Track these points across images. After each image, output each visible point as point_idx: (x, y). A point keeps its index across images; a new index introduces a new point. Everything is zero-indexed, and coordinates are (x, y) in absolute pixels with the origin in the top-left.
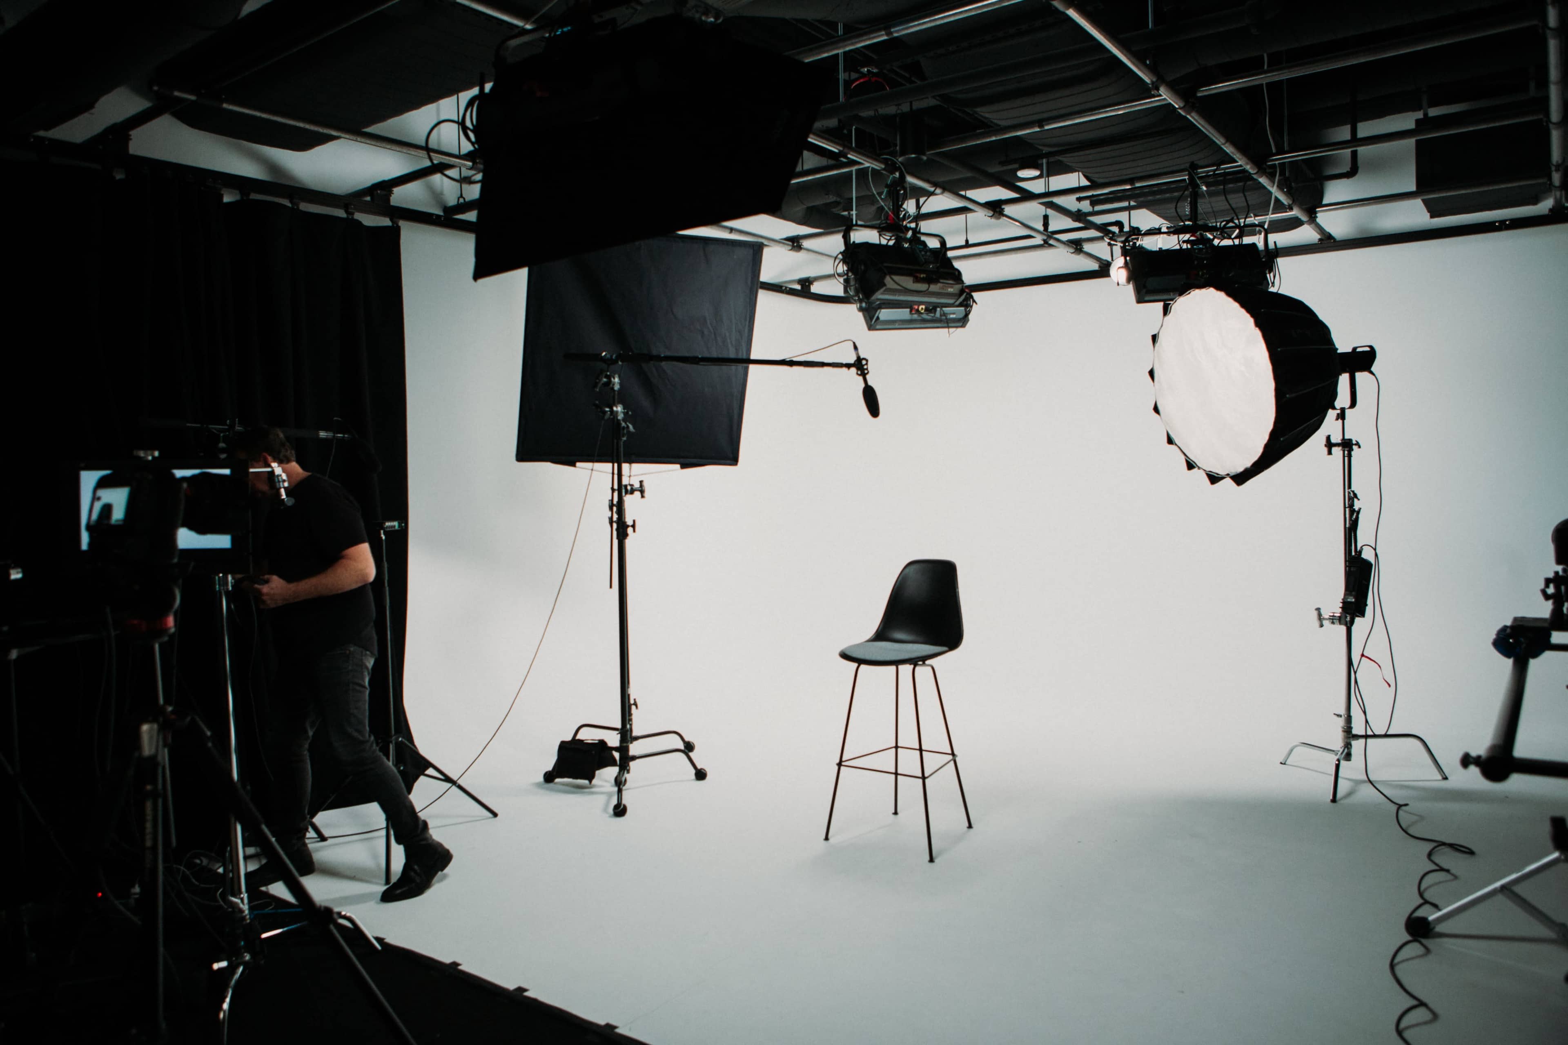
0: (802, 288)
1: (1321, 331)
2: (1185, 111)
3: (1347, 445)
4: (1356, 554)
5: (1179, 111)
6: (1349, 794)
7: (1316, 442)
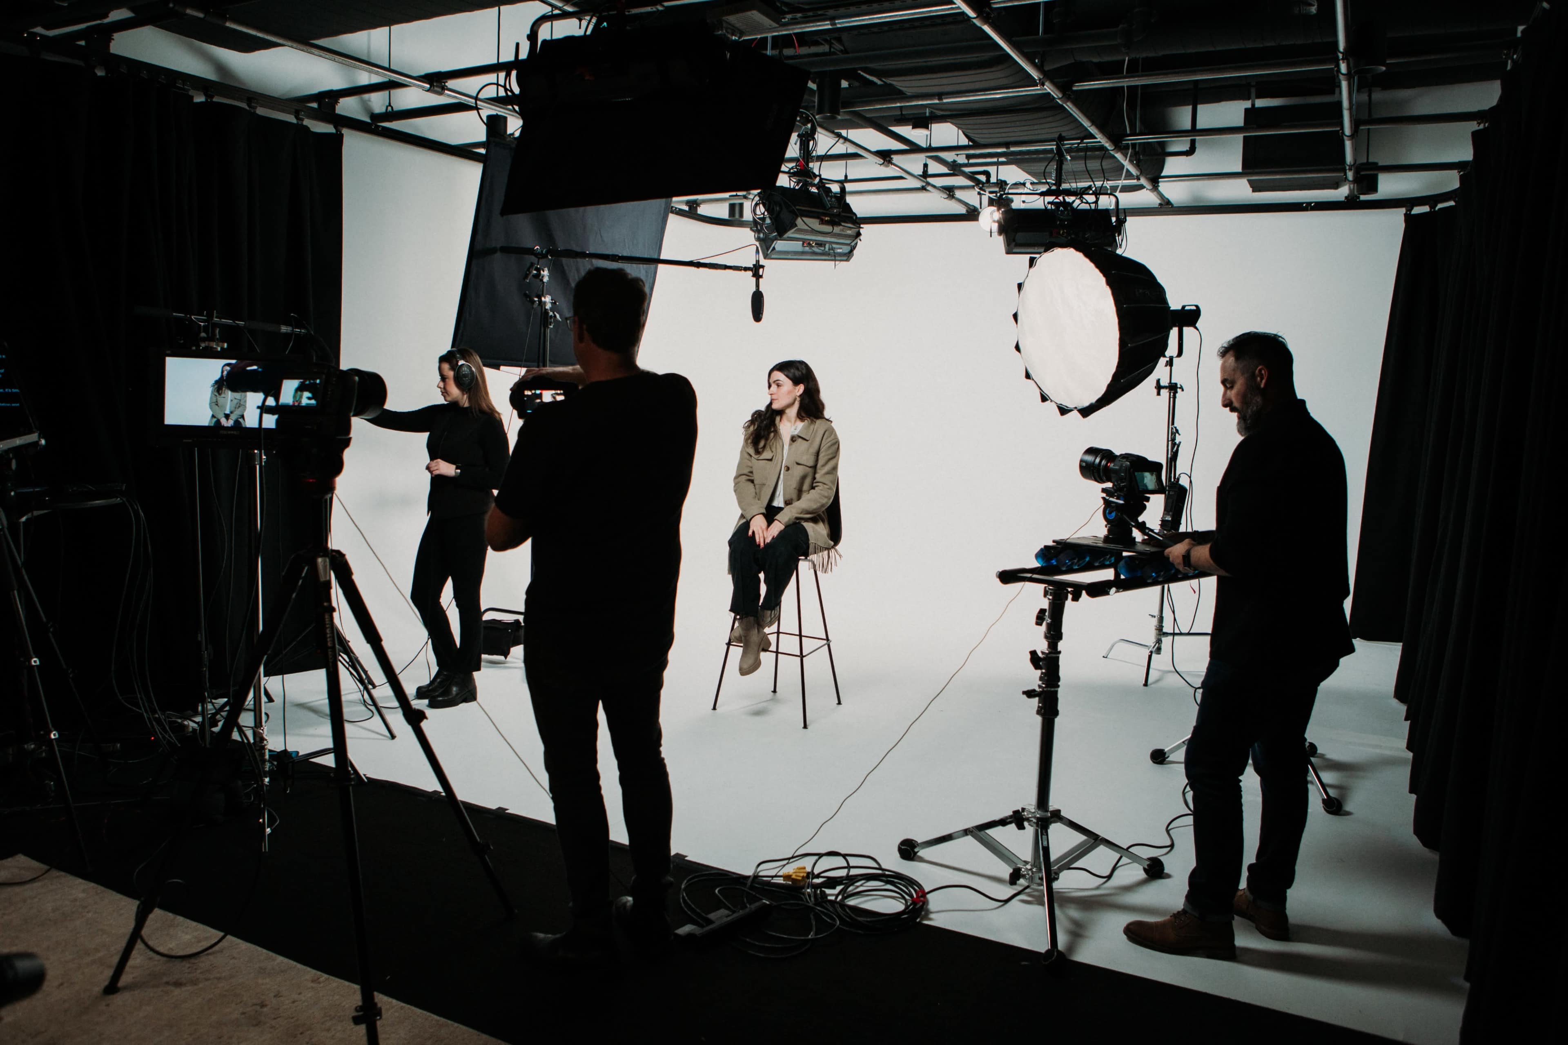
0: (690, 208)
1: (1158, 291)
2: (1061, 101)
3: (1173, 388)
4: (1174, 480)
5: (1058, 100)
6: (1157, 681)
7: (1148, 384)
